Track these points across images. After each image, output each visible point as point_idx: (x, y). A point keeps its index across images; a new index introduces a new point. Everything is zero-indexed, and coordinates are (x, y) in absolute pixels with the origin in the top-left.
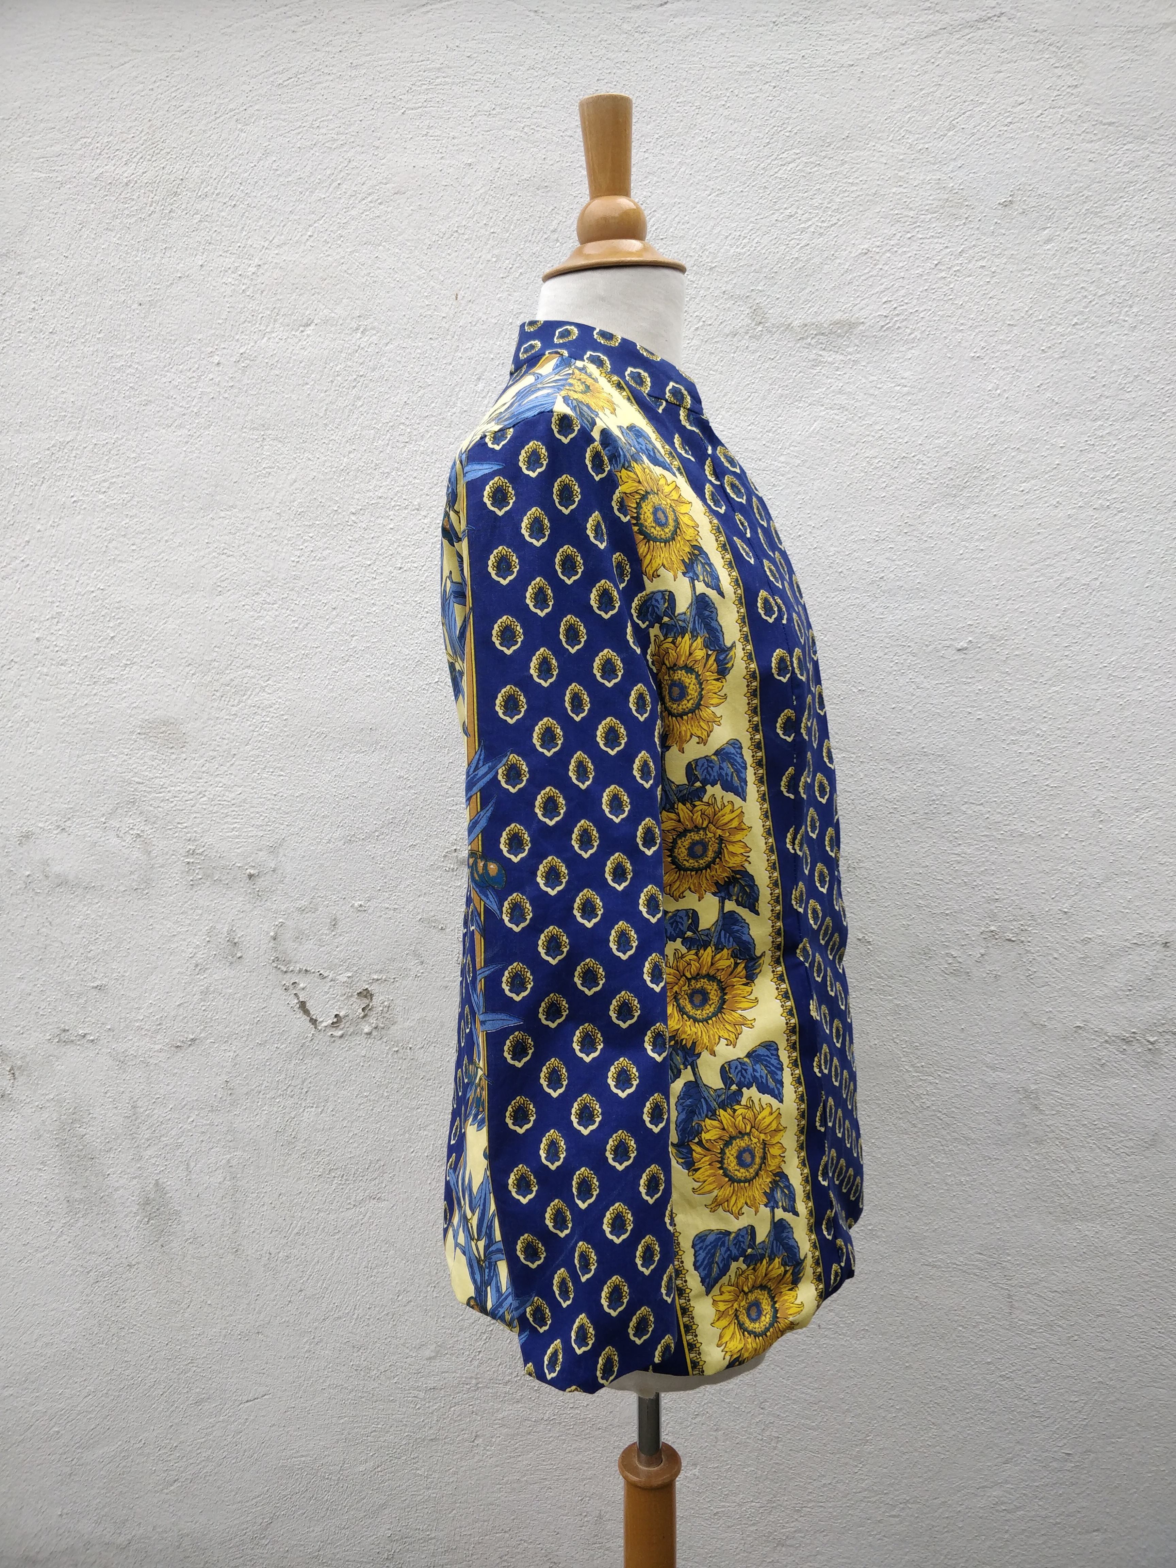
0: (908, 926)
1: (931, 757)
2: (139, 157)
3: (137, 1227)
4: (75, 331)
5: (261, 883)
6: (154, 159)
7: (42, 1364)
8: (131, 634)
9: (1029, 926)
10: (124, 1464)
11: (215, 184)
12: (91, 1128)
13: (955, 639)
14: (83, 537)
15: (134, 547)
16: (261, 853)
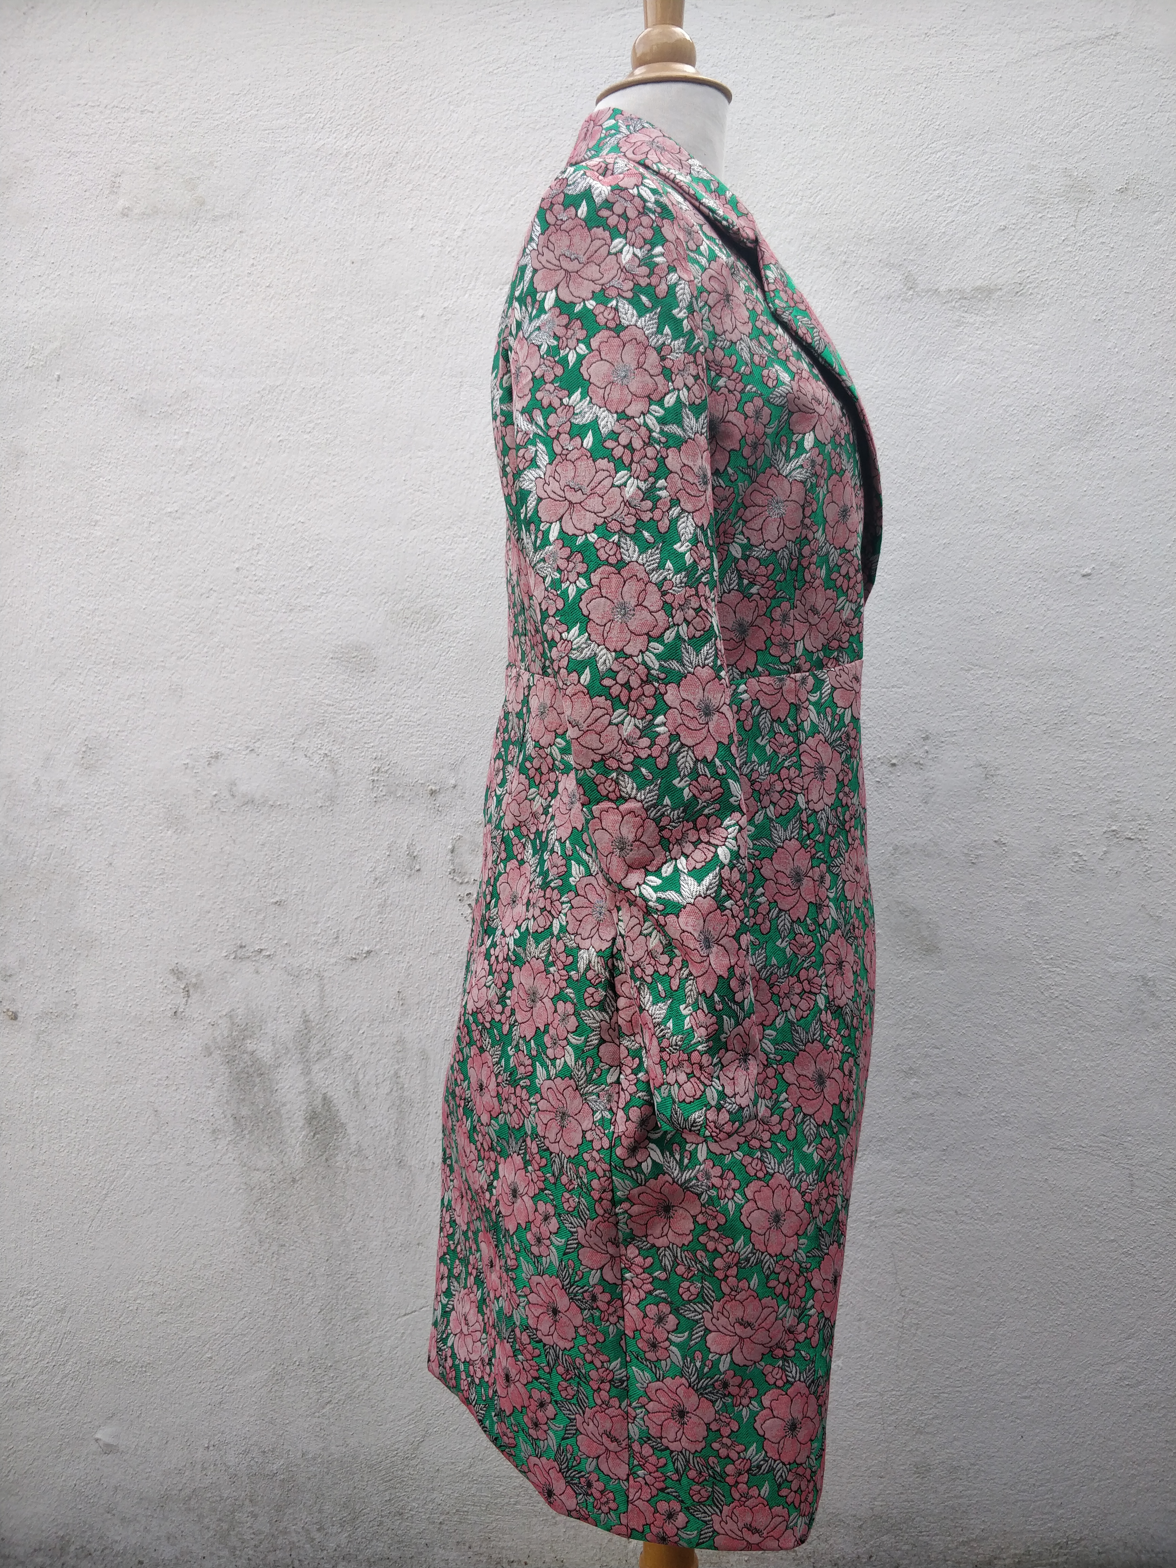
0: (1038, 829)
1: (1060, 672)
2: (358, 131)
3: (303, 1142)
4: (290, 285)
5: (441, 799)
6: (372, 134)
7: (200, 1287)
8: (328, 565)
9: (1146, 825)
10: (276, 1388)
11: (427, 158)
12: (261, 1044)
13: (1080, 566)
14: (287, 473)
15: (335, 484)
16: (442, 771)
